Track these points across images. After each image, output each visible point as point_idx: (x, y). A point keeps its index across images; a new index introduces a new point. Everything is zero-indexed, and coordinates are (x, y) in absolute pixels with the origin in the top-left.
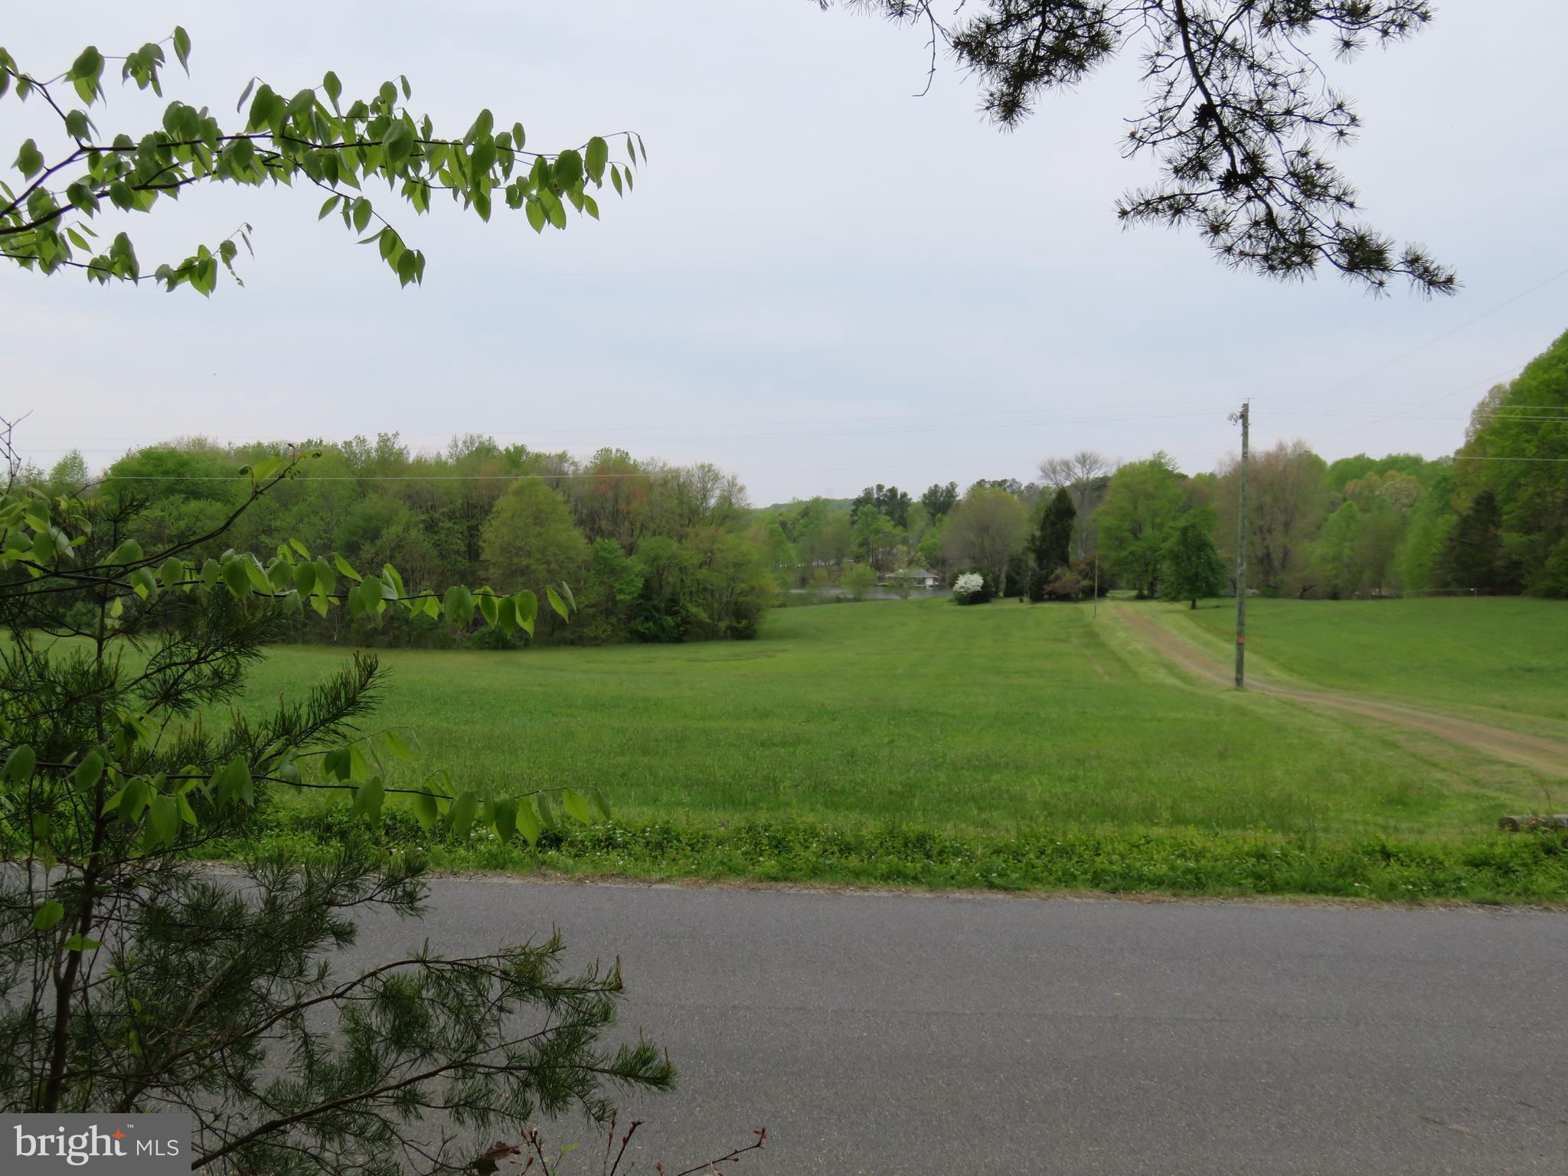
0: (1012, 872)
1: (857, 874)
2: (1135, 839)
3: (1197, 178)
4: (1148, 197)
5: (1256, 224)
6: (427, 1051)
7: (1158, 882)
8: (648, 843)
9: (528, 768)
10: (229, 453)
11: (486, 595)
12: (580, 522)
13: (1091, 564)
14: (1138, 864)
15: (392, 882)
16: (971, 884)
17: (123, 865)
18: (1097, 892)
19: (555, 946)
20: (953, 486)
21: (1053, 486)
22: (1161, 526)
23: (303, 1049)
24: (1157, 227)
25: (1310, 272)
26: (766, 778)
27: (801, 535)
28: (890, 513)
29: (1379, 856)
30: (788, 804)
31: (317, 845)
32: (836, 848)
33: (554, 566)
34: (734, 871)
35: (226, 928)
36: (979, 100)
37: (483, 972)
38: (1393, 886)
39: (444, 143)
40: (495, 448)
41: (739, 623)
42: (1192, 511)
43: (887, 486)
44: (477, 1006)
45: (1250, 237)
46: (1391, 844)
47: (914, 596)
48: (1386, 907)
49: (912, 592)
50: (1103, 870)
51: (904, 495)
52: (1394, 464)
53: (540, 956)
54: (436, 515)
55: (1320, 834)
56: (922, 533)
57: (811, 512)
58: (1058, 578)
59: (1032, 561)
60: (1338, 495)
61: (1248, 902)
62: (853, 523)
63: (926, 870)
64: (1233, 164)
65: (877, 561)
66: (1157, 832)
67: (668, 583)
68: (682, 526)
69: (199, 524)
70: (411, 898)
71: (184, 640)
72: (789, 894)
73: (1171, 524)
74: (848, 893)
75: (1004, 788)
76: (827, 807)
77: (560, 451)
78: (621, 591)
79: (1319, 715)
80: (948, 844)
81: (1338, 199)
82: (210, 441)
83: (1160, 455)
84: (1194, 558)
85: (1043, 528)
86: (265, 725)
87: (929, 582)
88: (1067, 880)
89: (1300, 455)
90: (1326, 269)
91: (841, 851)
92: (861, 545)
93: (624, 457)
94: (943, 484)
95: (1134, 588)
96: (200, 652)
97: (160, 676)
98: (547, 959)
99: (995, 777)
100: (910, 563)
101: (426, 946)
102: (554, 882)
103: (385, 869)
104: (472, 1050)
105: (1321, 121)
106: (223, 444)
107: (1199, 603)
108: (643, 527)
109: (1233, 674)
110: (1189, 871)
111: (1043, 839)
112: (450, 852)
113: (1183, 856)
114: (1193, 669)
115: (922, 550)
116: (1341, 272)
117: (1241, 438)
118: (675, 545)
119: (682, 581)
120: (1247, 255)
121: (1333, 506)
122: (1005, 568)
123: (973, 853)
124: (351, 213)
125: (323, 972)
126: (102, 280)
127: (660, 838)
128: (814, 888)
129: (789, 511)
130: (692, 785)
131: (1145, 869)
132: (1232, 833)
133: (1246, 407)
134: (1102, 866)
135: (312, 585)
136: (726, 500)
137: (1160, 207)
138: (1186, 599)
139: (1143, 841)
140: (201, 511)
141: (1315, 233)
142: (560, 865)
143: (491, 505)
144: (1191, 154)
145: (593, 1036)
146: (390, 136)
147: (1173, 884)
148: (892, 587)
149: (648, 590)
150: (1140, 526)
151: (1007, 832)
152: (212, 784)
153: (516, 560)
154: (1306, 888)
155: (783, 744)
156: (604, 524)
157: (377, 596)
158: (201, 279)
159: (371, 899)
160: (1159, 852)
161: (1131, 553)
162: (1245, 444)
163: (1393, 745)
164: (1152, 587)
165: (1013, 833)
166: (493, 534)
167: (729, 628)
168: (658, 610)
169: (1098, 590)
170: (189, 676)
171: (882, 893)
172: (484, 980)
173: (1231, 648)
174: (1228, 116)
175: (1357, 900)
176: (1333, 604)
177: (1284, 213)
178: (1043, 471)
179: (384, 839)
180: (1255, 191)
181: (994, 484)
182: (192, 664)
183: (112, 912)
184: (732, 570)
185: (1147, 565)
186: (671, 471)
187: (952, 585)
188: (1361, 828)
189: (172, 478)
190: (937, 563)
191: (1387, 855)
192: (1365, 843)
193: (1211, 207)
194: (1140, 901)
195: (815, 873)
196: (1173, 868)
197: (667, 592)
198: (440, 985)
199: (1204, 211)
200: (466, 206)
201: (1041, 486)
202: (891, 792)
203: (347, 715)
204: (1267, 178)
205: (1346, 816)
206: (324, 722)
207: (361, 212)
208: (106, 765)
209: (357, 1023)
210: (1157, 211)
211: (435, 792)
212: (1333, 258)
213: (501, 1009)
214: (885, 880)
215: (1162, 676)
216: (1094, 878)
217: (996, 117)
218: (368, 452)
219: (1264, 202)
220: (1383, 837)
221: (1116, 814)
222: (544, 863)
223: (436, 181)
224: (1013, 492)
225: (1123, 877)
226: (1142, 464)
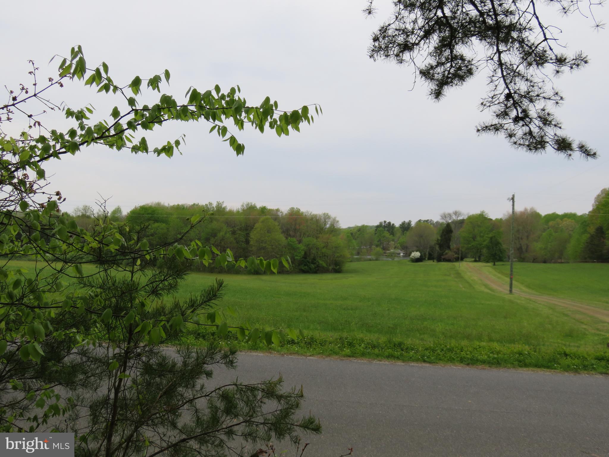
0: (432, 356)
1: (378, 356)
2: (475, 346)
3: (505, 119)
4: (487, 125)
5: (525, 134)
6: (236, 416)
7: (483, 362)
8: (306, 343)
9: (266, 315)
10: (168, 207)
11: (261, 260)
12: (283, 232)
13: (458, 249)
14: (476, 355)
15: (225, 356)
16: (417, 360)
17: (137, 349)
18: (462, 365)
19: (280, 381)
20: (410, 222)
21: (444, 222)
22: (483, 237)
23: (195, 414)
24: (490, 135)
25: (544, 151)
26: (346, 321)
27: (358, 237)
28: (388, 231)
29: (563, 355)
30: (354, 330)
31: (195, 340)
32: (370, 346)
33: (274, 247)
34: (336, 353)
35: (170, 371)
36: (427, 92)
37: (256, 389)
38: (569, 366)
39: (252, 108)
40: (256, 207)
41: (336, 267)
42: (494, 231)
43: (387, 222)
44: (254, 401)
45: (523, 138)
46: (568, 351)
47: (396, 259)
48: (566, 374)
49: (396, 257)
50: (464, 357)
51: (393, 224)
52: (566, 216)
53: (275, 385)
54: (236, 229)
55: (542, 347)
56: (399, 237)
57: (362, 230)
58: (446, 254)
59: (437, 248)
60: (546, 226)
61: (516, 370)
62: (376, 234)
63: (402, 355)
64: (518, 113)
65: (384, 247)
66: (483, 344)
67: (312, 253)
68: (317, 234)
69: (157, 231)
70: (232, 362)
71: (160, 273)
72: (354, 362)
73: (486, 236)
74: (374, 362)
75: (428, 327)
76: (367, 332)
77: (277, 208)
78: (297, 256)
79: (540, 304)
80: (409, 346)
81: (555, 126)
82: (162, 203)
83: (483, 212)
84: (494, 248)
85: (441, 237)
86: (186, 302)
87: (402, 254)
88: (451, 360)
89: (532, 212)
90: (550, 149)
91: (372, 347)
92: (378, 241)
93: (298, 211)
94: (407, 221)
95: (473, 258)
96: (164, 278)
97: (151, 285)
98: (277, 385)
99: (425, 323)
100: (395, 248)
101: (237, 379)
102: (274, 355)
103: (222, 352)
104: (252, 416)
105: (549, 99)
106: (166, 205)
107: (496, 263)
108: (304, 234)
109: (509, 288)
110: (494, 358)
111: (442, 345)
112: (239, 344)
113: (492, 353)
114: (494, 287)
115: (399, 243)
116: (555, 151)
117: (512, 207)
118: (315, 241)
119: (317, 252)
120: (521, 145)
121: (544, 230)
122: (428, 250)
123: (418, 349)
124: (220, 131)
125: (202, 387)
126: (136, 153)
127: (310, 341)
128: (363, 360)
129: (354, 229)
130: (321, 323)
131: (479, 357)
132: (510, 345)
133: (514, 195)
134: (463, 356)
135: (204, 256)
136: (332, 225)
137: (491, 128)
138: (492, 262)
139: (478, 347)
140: (159, 227)
141: (547, 137)
142: (276, 349)
143: (254, 226)
144: (502, 110)
145: (293, 413)
146: (235, 106)
147: (489, 363)
148: (389, 256)
149: (306, 256)
150: (475, 236)
151: (430, 342)
152: (170, 323)
153: (261, 244)
154: (537, 366)
155: (352, 309)
156: (291, 233)
157: (225, 260)
158: (168, 152)
159: (218, 362)
160: (484, 351)
161: (472, 245)
162: (513, 208)
163: (566, 315)
164: (479, 257)
165: (432, 343)
166: (254, 236)
167: (333, 269)
168: (309, 262)
169: (461, 258)
170: (161, 285)
171: (386, 363)
172: (256, 392)
173: (508, 280)
174: (516, 97)
175: (555, 371)
176: (544, 264)
177: (535, 130)
178: (442, 217)
179: (217, 339)
180: (525, 123)
181: (424, 221)
182: (162, 281)
183: (133, 365)
184: (334, 249)
185: (478, 250)
186: (314, 215)
187: (410, 255)
188: (556, 345)
189: (150, 215)
190: (404, 248)
191: (566, 355)
192: (558, 350)
193: (509, 128)
194: (477, 368)
195: (363, 355)
196: (489, 357)
197: (312, 256)
198: (241, 393)
199: (507, 129)
200: (256, 128)
201: (441, 222)
202: (389, 327)
203: (213, 299)
204: (530, 118)
205: (551, 340)
206: (205, 302)
207: (224, 131)
208: (136, 316)
209: (212, 405)
210: (490, 129)
211: (244, 328)
212: (553, 146)
213: (261, 402)
214: (387, 358)
215: (483, 289)
216: (461, 360)
217: (433, 98)
218: (213, 208)
219: (529, 127)
220: (565, 348)
221: (468, 337)
222: (270, 348)
223: (246, 120)
224: (431, 224)
225: (471, 359)
226: (476, 215)
